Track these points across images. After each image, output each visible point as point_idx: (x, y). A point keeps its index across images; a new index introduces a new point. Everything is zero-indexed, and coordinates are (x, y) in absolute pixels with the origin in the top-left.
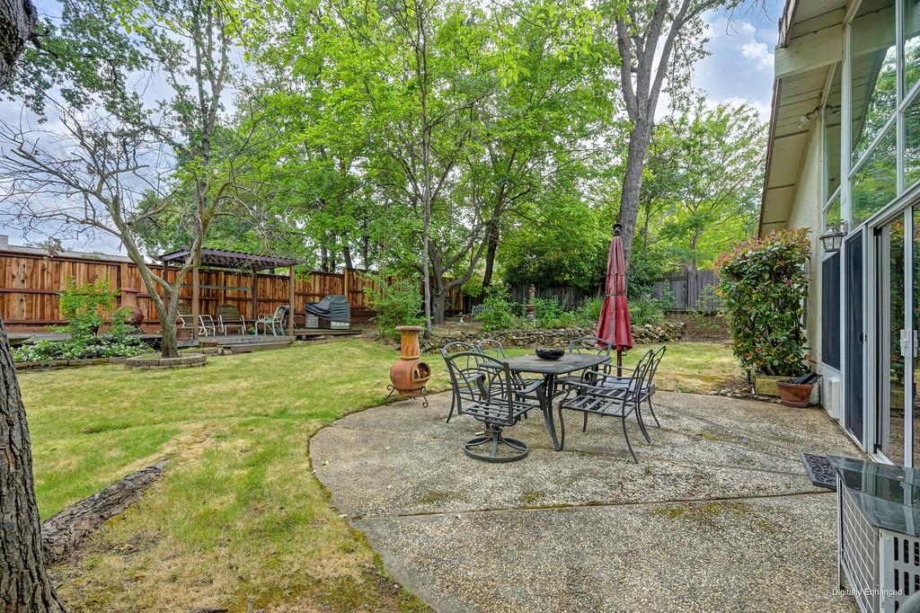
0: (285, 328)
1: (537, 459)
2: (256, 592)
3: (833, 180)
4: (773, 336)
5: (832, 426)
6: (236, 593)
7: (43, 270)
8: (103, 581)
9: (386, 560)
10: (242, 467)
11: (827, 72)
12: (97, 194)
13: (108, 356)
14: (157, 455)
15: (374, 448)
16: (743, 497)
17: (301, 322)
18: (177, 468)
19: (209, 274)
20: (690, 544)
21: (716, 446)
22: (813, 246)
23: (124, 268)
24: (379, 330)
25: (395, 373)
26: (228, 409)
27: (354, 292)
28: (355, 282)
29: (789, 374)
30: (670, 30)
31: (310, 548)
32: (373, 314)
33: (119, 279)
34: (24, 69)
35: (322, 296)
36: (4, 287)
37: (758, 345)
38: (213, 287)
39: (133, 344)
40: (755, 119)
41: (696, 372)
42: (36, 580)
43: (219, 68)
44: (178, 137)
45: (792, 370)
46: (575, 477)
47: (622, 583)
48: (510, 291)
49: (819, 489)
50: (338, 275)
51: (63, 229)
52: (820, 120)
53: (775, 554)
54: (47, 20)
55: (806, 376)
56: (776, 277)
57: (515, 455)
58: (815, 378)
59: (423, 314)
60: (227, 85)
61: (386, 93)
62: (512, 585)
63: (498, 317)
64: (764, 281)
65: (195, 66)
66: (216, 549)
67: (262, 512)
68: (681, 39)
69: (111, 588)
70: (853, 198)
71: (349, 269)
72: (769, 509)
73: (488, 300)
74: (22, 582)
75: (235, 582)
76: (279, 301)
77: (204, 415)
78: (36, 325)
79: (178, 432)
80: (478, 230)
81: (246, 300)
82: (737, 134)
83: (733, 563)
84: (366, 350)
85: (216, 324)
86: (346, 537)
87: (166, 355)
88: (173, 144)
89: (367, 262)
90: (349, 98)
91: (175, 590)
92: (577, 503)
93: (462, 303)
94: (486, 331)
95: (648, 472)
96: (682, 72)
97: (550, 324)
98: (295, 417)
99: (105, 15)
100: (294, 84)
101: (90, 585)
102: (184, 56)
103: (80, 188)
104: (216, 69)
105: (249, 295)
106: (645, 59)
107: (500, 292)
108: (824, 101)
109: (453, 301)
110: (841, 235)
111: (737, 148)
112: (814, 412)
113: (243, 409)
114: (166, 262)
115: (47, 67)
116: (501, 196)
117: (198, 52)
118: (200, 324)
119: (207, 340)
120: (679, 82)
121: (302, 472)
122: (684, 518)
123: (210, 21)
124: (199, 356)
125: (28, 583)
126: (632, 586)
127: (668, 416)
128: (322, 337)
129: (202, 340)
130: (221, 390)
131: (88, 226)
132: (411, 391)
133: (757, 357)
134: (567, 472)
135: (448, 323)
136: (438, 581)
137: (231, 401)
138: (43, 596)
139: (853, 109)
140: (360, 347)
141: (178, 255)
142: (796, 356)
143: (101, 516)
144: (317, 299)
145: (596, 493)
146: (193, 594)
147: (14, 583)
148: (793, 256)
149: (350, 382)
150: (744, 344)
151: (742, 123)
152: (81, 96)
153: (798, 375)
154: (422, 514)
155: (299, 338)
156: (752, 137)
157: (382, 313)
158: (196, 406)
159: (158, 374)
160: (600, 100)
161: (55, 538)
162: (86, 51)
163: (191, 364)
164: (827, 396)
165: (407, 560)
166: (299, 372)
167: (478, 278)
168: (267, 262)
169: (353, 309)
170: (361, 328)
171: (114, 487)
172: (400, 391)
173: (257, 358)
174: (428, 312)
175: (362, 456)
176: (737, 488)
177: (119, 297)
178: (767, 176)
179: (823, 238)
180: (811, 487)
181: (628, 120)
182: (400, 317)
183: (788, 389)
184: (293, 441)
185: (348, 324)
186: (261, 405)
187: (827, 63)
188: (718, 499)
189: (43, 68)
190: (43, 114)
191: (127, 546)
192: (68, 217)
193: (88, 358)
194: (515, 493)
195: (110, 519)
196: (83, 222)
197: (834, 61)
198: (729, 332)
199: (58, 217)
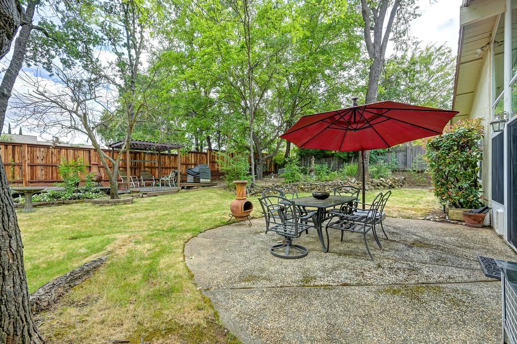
0: (176, 183)
1: (312, 257)
2: (146, 331)
3: (499, 88)
4: (459, 184)
5: (499, 239)
6: (135, 332)
7: (52, 153)
8: (65, 322)
9: (221, 315)
10: (147, 259)
11: (495, 20)
12: (76, 112)
13: (83, 198)
14: (103, 252)
15: (219, 250)
16: (440, 283)
17: (184, 179)
18: (113, 259)
19: (136, 153)
20: (405, 311)
21: (423, 251)
22: (486, 129)
23: (92, 152)
24: (226, 183)
25: (233, 207)
26: (143, 227)
27: (213, 162)
28: (214, 157)
29: (471, 207)
30: (394, 3)
31: (179, 307)
32: (223, 174)
33: (90, 158)
34: (42, 49)
35: (195, 165)
36: (33, 163)
37: (450, 190)
38: (138, 161)
39: (96, 192)
40: (449, 54)
41: (411, 206)
42: (25, 322)
43: (139, 42)
44: (119, 81)
45: (471, 205)
46: (334, 269)
47: (360, 334)
48: (300, 160)
49: (490, 279)
50: (204, 153)
51: (60, 131)
52: (490, 50)
53: (460, 320)
54: (51, 22)
55: (482, 208)
56: (462, 148)
57: (300, 255)
58: (487, 210)
59: (250, 174)
60: (143, 51)
61: (229, 50)
62: (293, 333)
63: (293, 175)
64: (454, 151)
65: (126, 42)
66: (128, 305)
67: (155, 285)
68: (401, 8)
69: (69, 327)
70: (512, 99)
71: (210, 149)
72: (456, 291)
73: (287, 166)
74: (16, 323)
75: (135, 324)
76: (173, 168)
77: (130, 230)
78: (49, 182)
79: (115, 239)
80: (281, 126)
81: (155, 168)
82: (437, 63)
83: (432, 324)
84: (219, 194)
85: (139, 181)
86: (199, 301)
87: (113, 198)
88: (116, 84)
89: (220, 146)
90: (209, 54)
91: (102, 329)
92: (335, 284)
93: (273, 167)
94: (287, 183)
95: (379, 266)
96: (402, 28)
97: (323, 179)
98: (178, 232)
99: (82, 17)
100: (178, 49)
101: (57, 324)
102: (121, 36)
103: (67, 110)
104: (137, 43)
105: (157, 165)
106: (379, 21)
107: (294, 161)
108: (493, 38)
109: (268, 166)
110: (505, 121)
111: (437, 72)
112: (486, 230)
113: (151, 227)
114: (113, 148)
115: (53, 47)
116: (294, 106)
117: (127, 34)
118: (131, 181)
119: (134, 189)
120: (400, 34)
121: (179, 263)
122: (401, 295)
123: (133, 17)
124: (130, 198)
125: (19, 324)
126: (367, 336)
127: (393, 232)
128: (196, 187)
129: (131, 189)
130: (140, 217)
131: (72, 129)
132: (242, 217)
133: (450, 197)
134: (330, 265)
135: (265, 179)
136: (250, 329)
137: (145, 223)
138: (29, 331)
139: (512, 43)
140: (215, 192)
141: (119, 144)
142: (474, 196)
143: (70, 286)
144: (193, 167)
145: (347, 278)
146: (112, 332)
147: (11, 324)
148: (473, 135)
149: (209, 212)
150: (441, 189)
151: (441, 57)
152: (70, 61)
153: (476, 208)
154: (243, 288)
155: (183, 188)
156: (447, 65)
157: (228, 174)
158: (127, 225)
159: (108, 208)
160: (352, 47)
161: (43, 297)
162: (71, 37)
163: (125, 202)
164: (495, 221)
165: (233, 316)
166: (182, 207)
167: (282, 153)
168: (165, 147)
169: (212, 172)
170: (217, 182)
171: (78, 269)
172: (236, 217)
173: (159, 199)
174: (253, 173)
175: (213, 254)
176: (436, 277)
177: (90, 167)
178: (455, 88)
179: (492, 123)
180: (485, 278)
181: (369, 58)
182: (237, 176)
183: (470, 216)
184: (176, 245)
185: (209, 180)
186: (160, 225)
187: (495, 14)
188: (423, 283)
189: (50, 48)
190: (52, 72)
191: (82, 302)
192: (63, 125)
193: (74, 199)
194: (299, 277)
195: (75, 287)
196: (70, 128)
197: (499, 12)
198: (432, 182)
199: (57, 125)
